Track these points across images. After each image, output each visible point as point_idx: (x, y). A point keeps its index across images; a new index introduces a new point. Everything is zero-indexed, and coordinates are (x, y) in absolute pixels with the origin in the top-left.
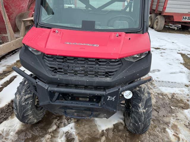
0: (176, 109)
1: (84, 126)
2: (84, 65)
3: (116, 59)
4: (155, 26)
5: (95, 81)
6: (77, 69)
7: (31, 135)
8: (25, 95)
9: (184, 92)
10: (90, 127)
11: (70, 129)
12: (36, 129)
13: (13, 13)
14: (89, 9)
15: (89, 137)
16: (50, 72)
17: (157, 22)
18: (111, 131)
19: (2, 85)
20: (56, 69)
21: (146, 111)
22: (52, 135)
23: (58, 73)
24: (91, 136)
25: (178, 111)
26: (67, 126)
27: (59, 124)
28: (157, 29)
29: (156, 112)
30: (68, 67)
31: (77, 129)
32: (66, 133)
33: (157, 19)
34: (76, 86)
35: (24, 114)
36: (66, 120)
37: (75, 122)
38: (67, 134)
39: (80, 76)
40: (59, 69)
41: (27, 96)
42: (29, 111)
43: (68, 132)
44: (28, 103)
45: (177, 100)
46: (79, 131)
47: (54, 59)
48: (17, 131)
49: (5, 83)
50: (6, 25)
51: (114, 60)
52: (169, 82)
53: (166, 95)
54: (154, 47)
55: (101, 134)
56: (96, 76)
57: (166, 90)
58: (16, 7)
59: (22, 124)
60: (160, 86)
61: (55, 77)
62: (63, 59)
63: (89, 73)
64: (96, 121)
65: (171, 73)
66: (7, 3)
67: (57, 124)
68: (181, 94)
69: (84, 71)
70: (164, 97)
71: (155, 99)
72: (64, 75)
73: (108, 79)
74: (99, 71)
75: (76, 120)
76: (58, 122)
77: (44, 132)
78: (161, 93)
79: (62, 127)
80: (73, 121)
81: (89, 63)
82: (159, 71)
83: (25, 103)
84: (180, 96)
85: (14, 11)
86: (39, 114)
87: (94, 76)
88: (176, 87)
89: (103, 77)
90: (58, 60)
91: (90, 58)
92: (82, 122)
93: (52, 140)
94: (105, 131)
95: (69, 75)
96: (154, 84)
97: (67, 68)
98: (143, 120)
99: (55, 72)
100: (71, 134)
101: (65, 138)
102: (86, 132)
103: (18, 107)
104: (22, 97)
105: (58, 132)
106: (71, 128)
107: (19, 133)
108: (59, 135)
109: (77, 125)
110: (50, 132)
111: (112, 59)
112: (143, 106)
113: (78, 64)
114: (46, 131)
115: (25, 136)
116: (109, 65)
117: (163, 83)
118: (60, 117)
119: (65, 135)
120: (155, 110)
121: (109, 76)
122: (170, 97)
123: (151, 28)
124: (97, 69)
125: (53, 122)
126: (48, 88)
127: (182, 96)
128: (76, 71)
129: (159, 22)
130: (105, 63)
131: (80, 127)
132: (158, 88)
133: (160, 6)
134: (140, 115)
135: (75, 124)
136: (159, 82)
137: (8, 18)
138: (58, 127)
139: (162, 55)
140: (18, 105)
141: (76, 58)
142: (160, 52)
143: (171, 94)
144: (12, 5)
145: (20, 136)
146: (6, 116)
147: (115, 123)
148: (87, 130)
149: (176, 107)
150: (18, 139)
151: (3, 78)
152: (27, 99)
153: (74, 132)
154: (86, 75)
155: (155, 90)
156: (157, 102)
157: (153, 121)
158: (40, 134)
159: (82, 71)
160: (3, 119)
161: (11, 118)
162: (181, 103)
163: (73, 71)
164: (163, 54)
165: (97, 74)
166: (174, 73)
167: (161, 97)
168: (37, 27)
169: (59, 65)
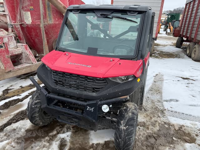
0: (178, 140)
1: (79, 137)
2: (76, 80)
3: (100, 78)
4: (193, 55)
5: (82, 94)
6: (71, 83)
7: (35, 134)
8: (36, 100)
9: (196, 126)
10: (84, 139)
11: (66, 136)
12: (41, 131)
13: (51, 38)
14: (107, 37)
15: (79, 147)
16: (54, 83)
17: (195, 51)
18: (101, 146)
19: (29, 94)
20: (57, 82)
21: (126, 129)
22: (51, 138)
23: (59, 85)
24: (81, 146)
25: (178, 143)
26: (65, 134)
27: (59, 131)
28: (194, 59)
29: (154, 139)
30: (65, 80)
31: (72, 138)
32: (61, 139)
33: (195, 48)
34: (71, 97)
35: (33, 115)
36: (66, 129)
37: (73, 132)
38: (63, 140)
39: (74, 89)
40: (59, 81)
41: (37, 101)
42: (36, 114)
43: (63, 139)
44: (37, 106)
45: (184, 133)
46: (74, 140)
47: (57, 74)
48: (26, 129)
49: (32, 92)
50: (44, 47)
51: (98, 79)
52: (184, 114)
53: (173, 125)
54: (183, 77)
55: (91, 146)
56: (85, 90)
57: (175, 120)
58: (55, 33)
59: (32, 125)
60: (171, 116)
61: (55, 87)
62: (63, 74)
63: (80, 87)
64: (91, 135)
65: (190, 105)
66: (48, 30)
67: (58, 131)
68: (191, 128)
69: (76, 85)
70: (171, 127)
71: (158, 127)
72: (63, 87)
73: (94, 94)
74: (87, 86)
75: (74, 131)
76: (59, 129)
77: (46, 135)
78: (168, 123)
79: (60, 133)
80: (72, 130)
81: (80, 79)
82: (177, 101)
83: (35, 106)
84: (189, 129)
85: (52, 37)
86: (46, 119)
87: (83, 90)
88: (188, 120)
89: (91, 92)
90: (59, 75)
91: (81, 75)
92: (79, 134)
93: (49, 142)
94: (95, 145)
95: (66, 87)
96: (165, 113)
97: (64, 82)
98: (123, 137)
99: (57, 84)
100: (66, 141)
101: (60, 143)
102: (78, 142)
103: (29, 109)
104: (34, 101)
105: (56, 137)
106: (68, 136)
107: (27, 131)
108: (56, 139)
109: (73, 134)
110: (50, 136)
111: (98, 78)
112: (124, 124)
113: (73, 79)
114: (48, 134)
115: (31, 135)
116: (96, 83)
117: (175, 114)
118: (62, 126)
119: (60, 140)
120: (154, 137)
121: (95, 92)
122: (177, 128)
123: (189, 57)
124: (85, 84)
125: (55, 128)
126: (46, 94)
127: (191, 129)
128: (70, 85)
129: (197, 51)
130: (92, 81)
131: (75, 136)
132: (167, 117)
133: (198, 35)
134: (120, 131)
135: (72, 133)
136: (171, 111)
137: (46, 41)
138: (58, 133)
139: (187, 86)
140: (30, 107)
141: (71, 74)
142: (188, 82)
143: (179, 125)
144: (51, 32)
145: (27, 134)
146: (23, 117)
147: (107, 140)
148: (80, 140)
149: (179, 139)
150: (25, 136)
151: (32, 89)
152: (37, 103)
153: (68, 139)
154: (78, 89)
155: (164, 118)
156: (159, 130)
157: (146, 147)
158: (42, 135)
159: (75, 85)
160: (20, 119)
161: (26, 119)
162: (187, 136)
163: (68, 85)
164: (190, 85)
165: (85, 89)
166: (195, 106)
167: (167, 126)
168: (56, 50)
169: (59, 78)
